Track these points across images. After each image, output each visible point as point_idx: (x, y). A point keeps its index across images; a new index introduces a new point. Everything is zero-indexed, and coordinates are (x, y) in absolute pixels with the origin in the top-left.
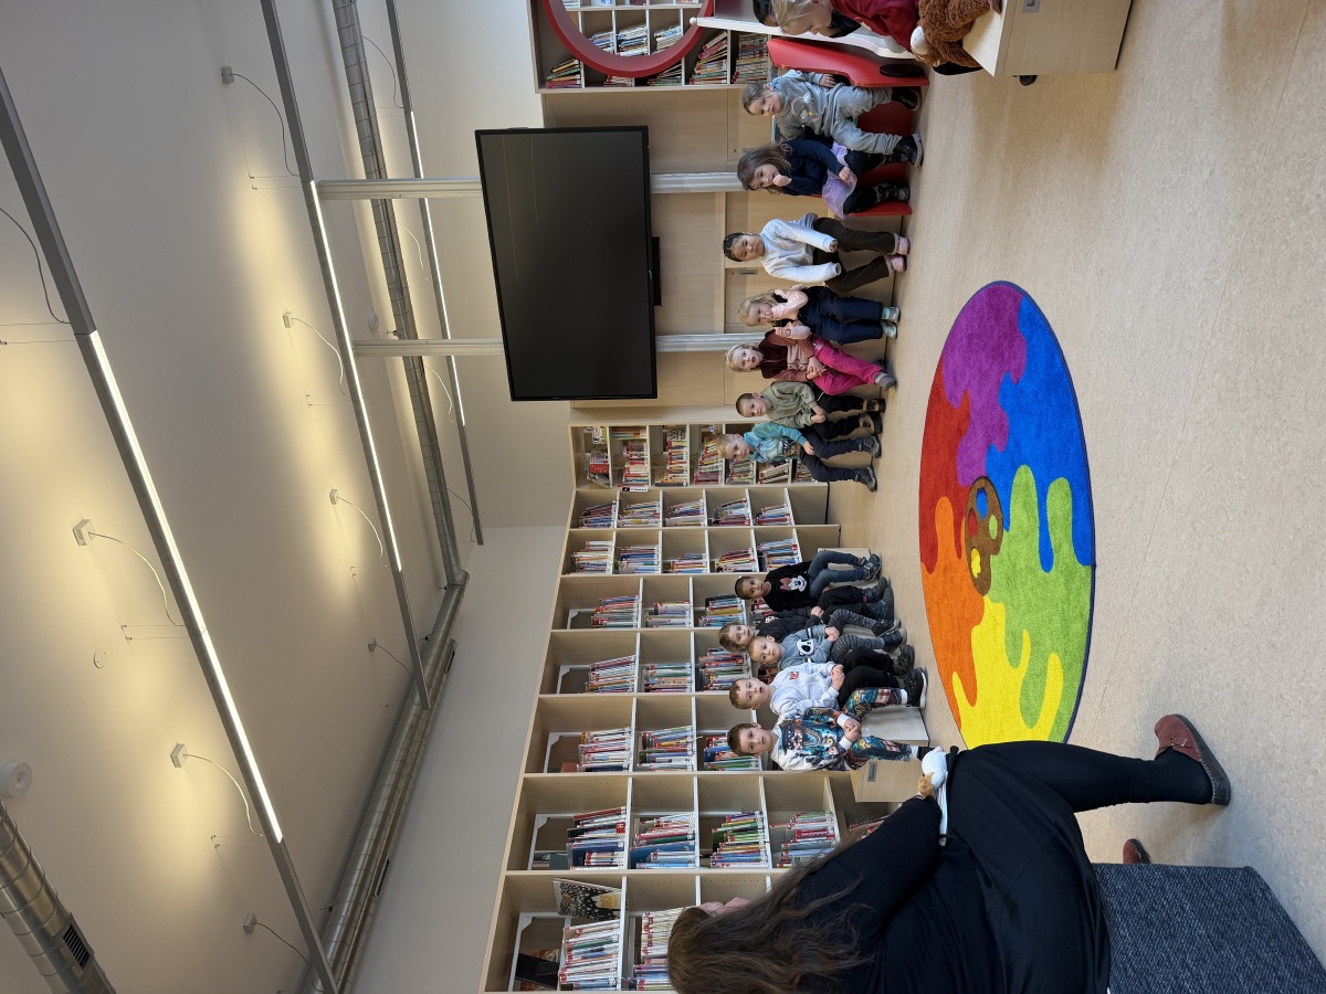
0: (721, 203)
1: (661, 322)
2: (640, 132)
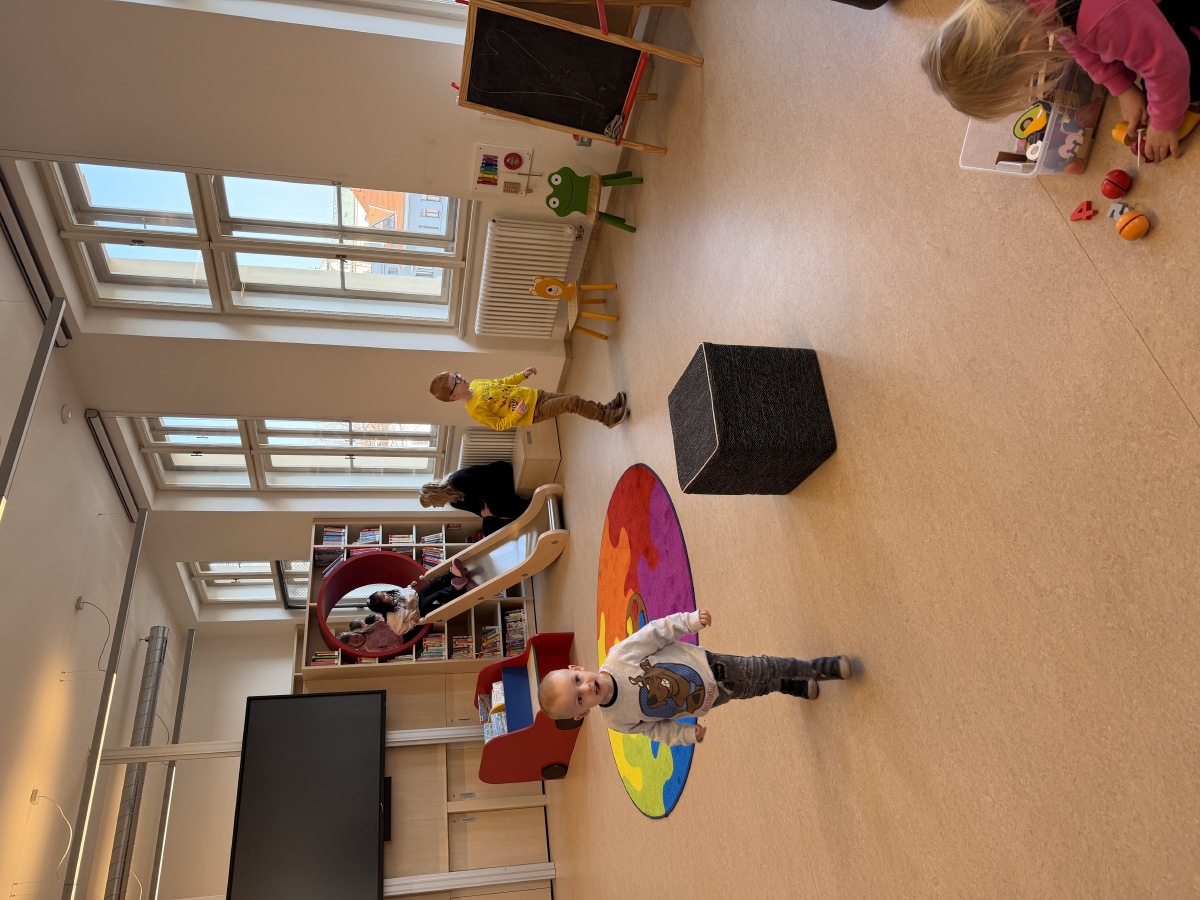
0: (442, 755)
1: (388, 868)
2: (380, 695)
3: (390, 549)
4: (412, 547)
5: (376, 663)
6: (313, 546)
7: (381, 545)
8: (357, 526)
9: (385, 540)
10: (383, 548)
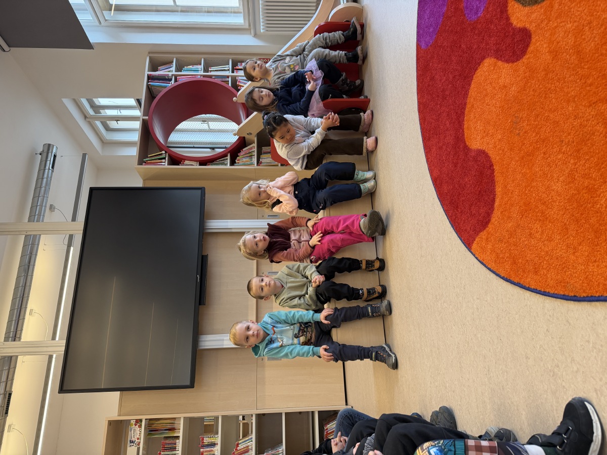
2: (200, 191)
3: (210, 77)
4: (228, 77)
5: (197, 166)
6: (147, 73)
7: (202, 73)
8: (184, 58)
9: (206, 70)
10: (204, 76)
